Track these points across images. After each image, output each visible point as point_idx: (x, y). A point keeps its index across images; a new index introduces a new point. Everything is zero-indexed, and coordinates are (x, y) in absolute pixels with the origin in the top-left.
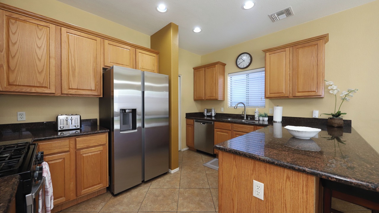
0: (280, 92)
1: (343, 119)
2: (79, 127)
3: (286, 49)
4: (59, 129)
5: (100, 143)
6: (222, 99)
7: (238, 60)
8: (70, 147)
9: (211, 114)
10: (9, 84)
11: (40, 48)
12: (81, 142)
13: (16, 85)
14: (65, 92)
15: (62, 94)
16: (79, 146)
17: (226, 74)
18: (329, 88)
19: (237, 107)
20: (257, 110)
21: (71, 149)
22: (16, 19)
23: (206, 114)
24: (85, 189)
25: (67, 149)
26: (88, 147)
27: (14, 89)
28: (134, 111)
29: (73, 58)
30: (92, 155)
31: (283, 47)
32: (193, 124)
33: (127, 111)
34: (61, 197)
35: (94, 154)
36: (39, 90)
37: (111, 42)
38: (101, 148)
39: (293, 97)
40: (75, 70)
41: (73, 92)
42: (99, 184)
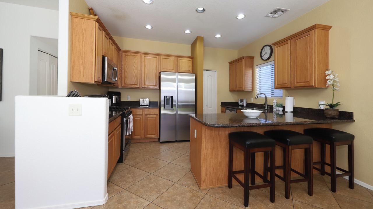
0: (284, 83)
1: (339, 110)
2: (148, 105)
3: (288, 41)
4: (140, 105)
5: (155, 114)
6: (251, 90)
7: (262, 53)
8: (143, 113)
9: (243, 104)
10: (125, 84)
11: (134, 66)
12: (148, 111)
13: (127, 84)
14: (143, 87)
15: (142, 88)
16: (146, 113)
17: (255, 66)
18: (327, 78)
19: (257, 98)
20: (275, 100)
21: (143, 114)
22: (127, 55)
23: (240, 104)
24: (148, 135)
25: (142, 114)
26: (150, 115)
27: (126, 86)
28: (172, 97)
29: (146, 70)
30: (151, 119)
31: (285, 40)
32: (225, 111)
33: (167, 97)
34: (139, 135)
35: (152, 119)
36: (134, 86)
37: (164, 57)
38: (155, 116)
39: (295, 87)
40: (147, 75)
41: (146, 87)
42: (154, 135)
